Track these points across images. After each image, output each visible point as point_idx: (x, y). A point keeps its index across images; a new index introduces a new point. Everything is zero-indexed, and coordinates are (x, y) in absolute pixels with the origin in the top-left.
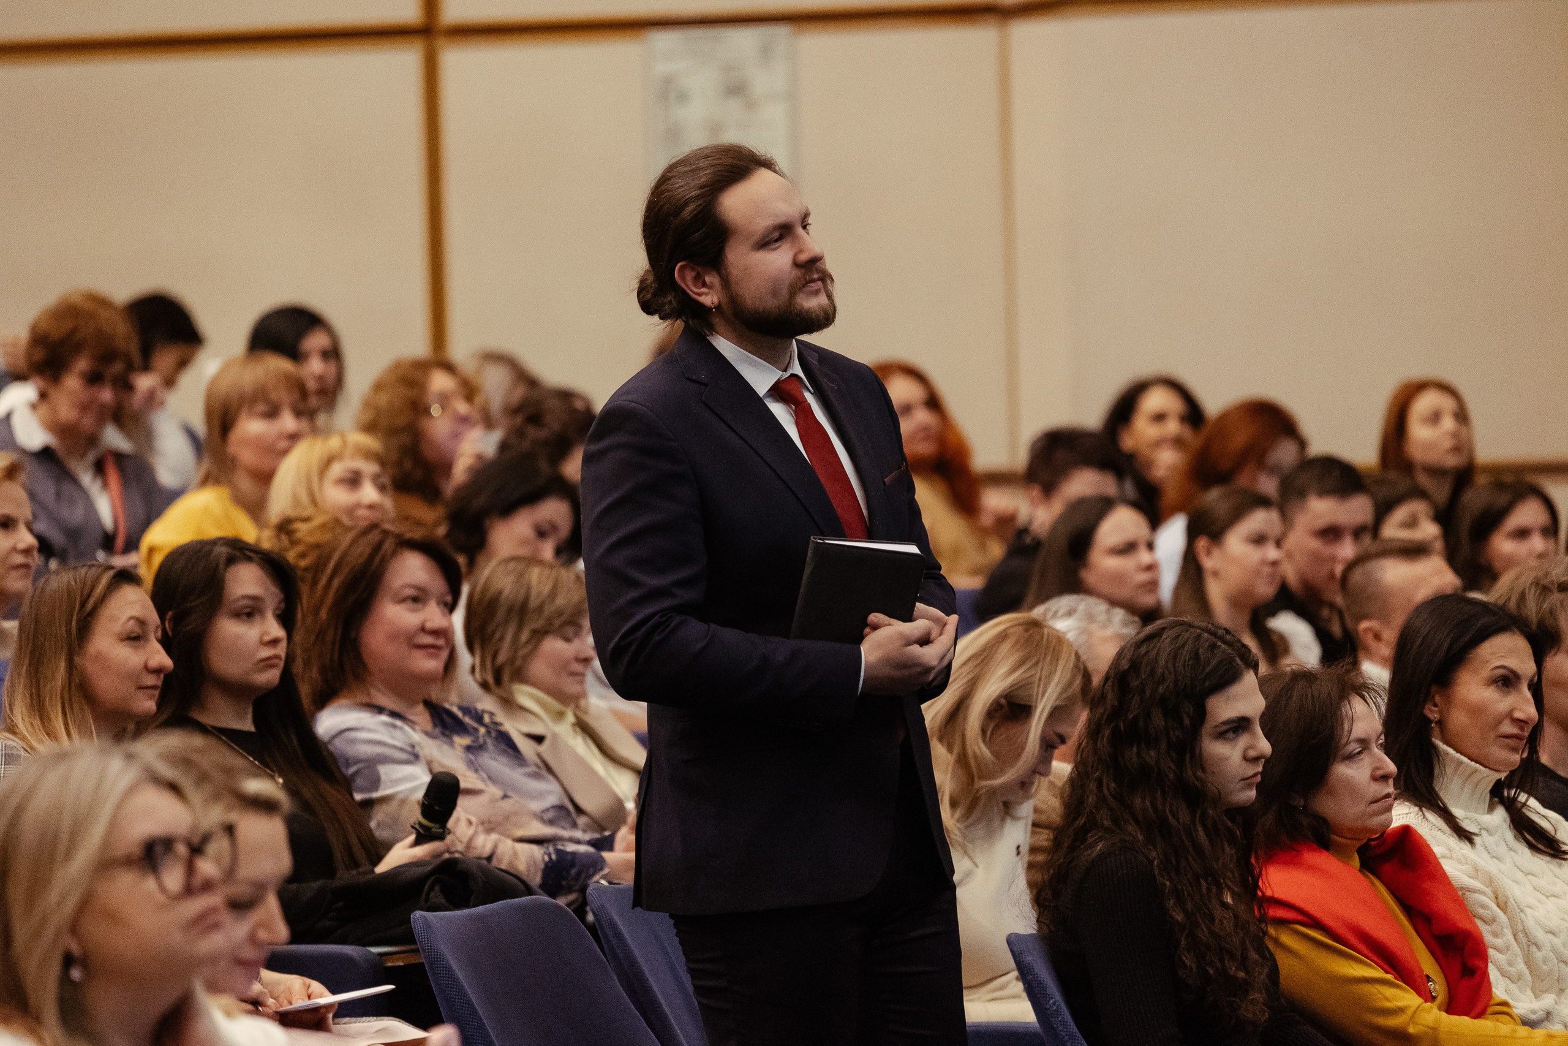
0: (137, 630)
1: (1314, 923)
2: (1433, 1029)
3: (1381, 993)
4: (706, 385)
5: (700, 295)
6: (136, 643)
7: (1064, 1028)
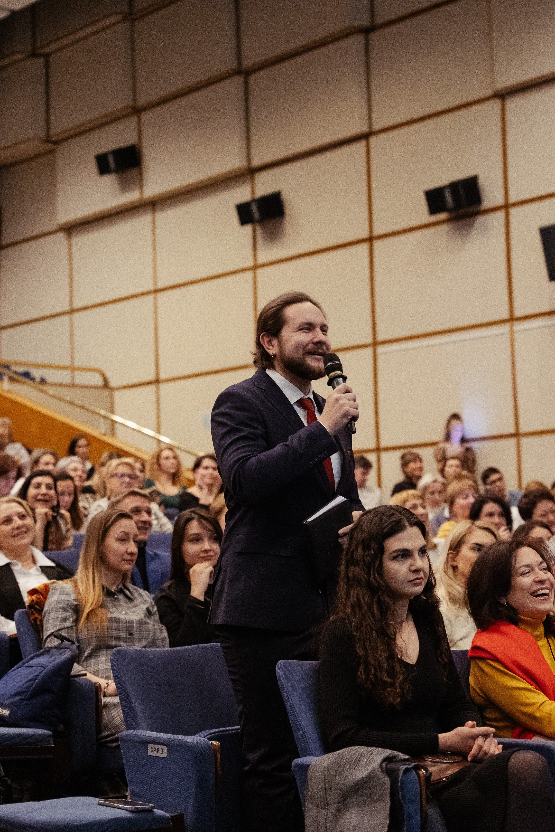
0: (125, 537)
1: (496, 659)
2: (549, 714)
3: (524, 695)
4: (265, 390)
5: (269, 349)
6: (124, 542)
7: (290, 709)
